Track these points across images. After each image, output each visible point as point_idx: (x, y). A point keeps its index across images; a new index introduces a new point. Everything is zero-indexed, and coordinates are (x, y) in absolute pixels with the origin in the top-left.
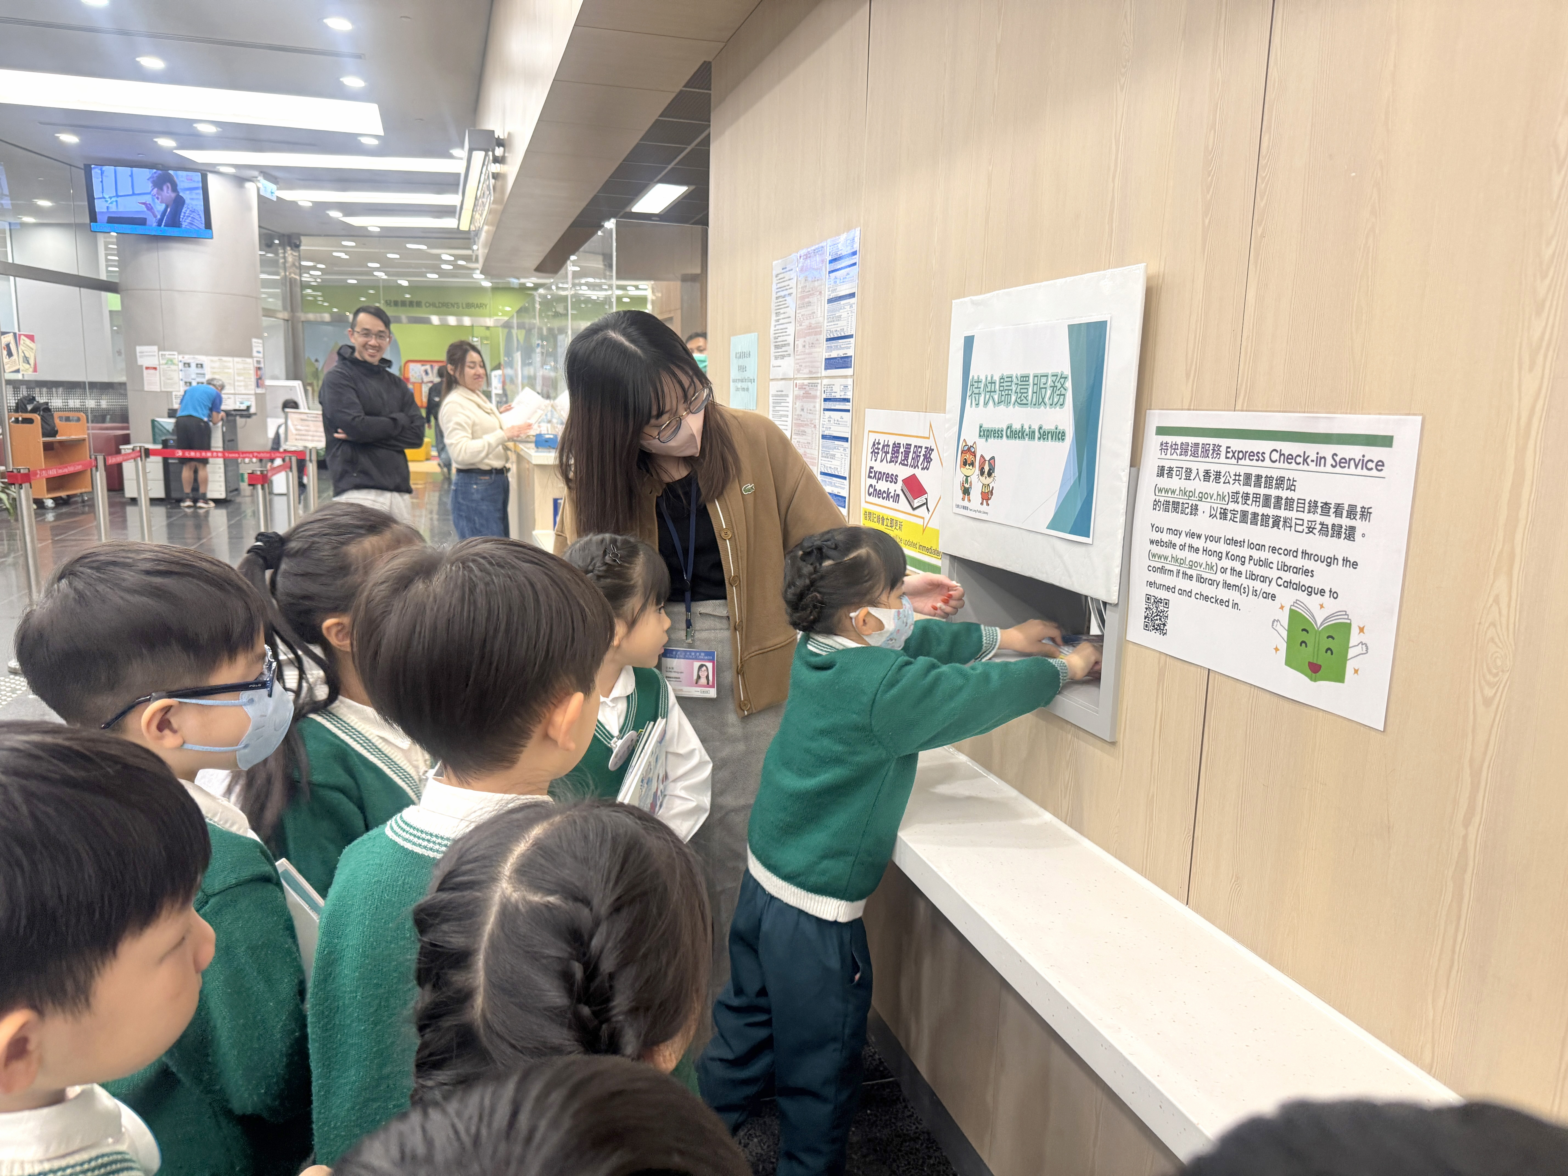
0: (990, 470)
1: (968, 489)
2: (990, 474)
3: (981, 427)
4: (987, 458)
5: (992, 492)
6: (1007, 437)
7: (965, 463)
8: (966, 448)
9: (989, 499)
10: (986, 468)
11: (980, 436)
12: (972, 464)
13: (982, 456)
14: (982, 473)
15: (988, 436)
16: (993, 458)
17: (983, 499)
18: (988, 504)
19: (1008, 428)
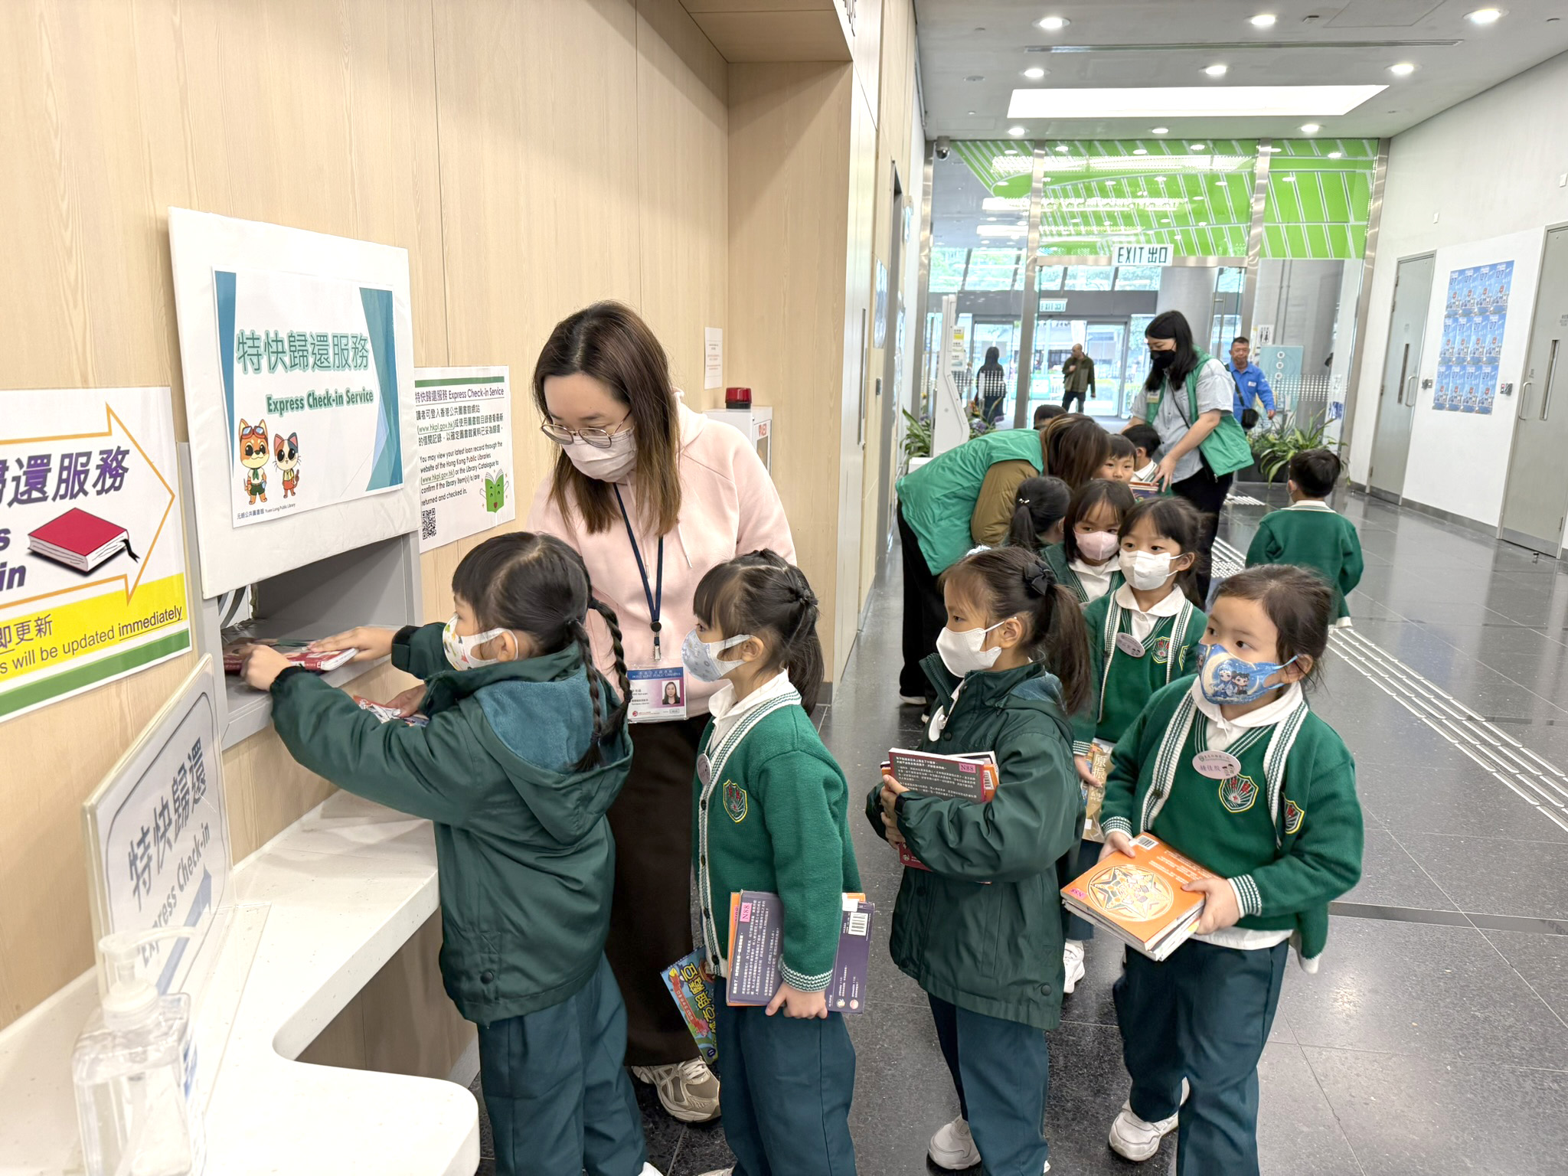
0: (291, 450)
1: (260, 485)
2: (291, 456)
3: (269, 399)
5: (297, 478)
6: (310, 406)
7: (249, 452)
8: (247, 431)
9: (294, 486)
10: (286, 450)
11: (270, 410)
12: (263, 450)
13: (277, 436)
14: (280, 457)
15: (282, 410)
16: (294, 435)
17: (286, 490)
18: (293, 494)
19: (309, 395)
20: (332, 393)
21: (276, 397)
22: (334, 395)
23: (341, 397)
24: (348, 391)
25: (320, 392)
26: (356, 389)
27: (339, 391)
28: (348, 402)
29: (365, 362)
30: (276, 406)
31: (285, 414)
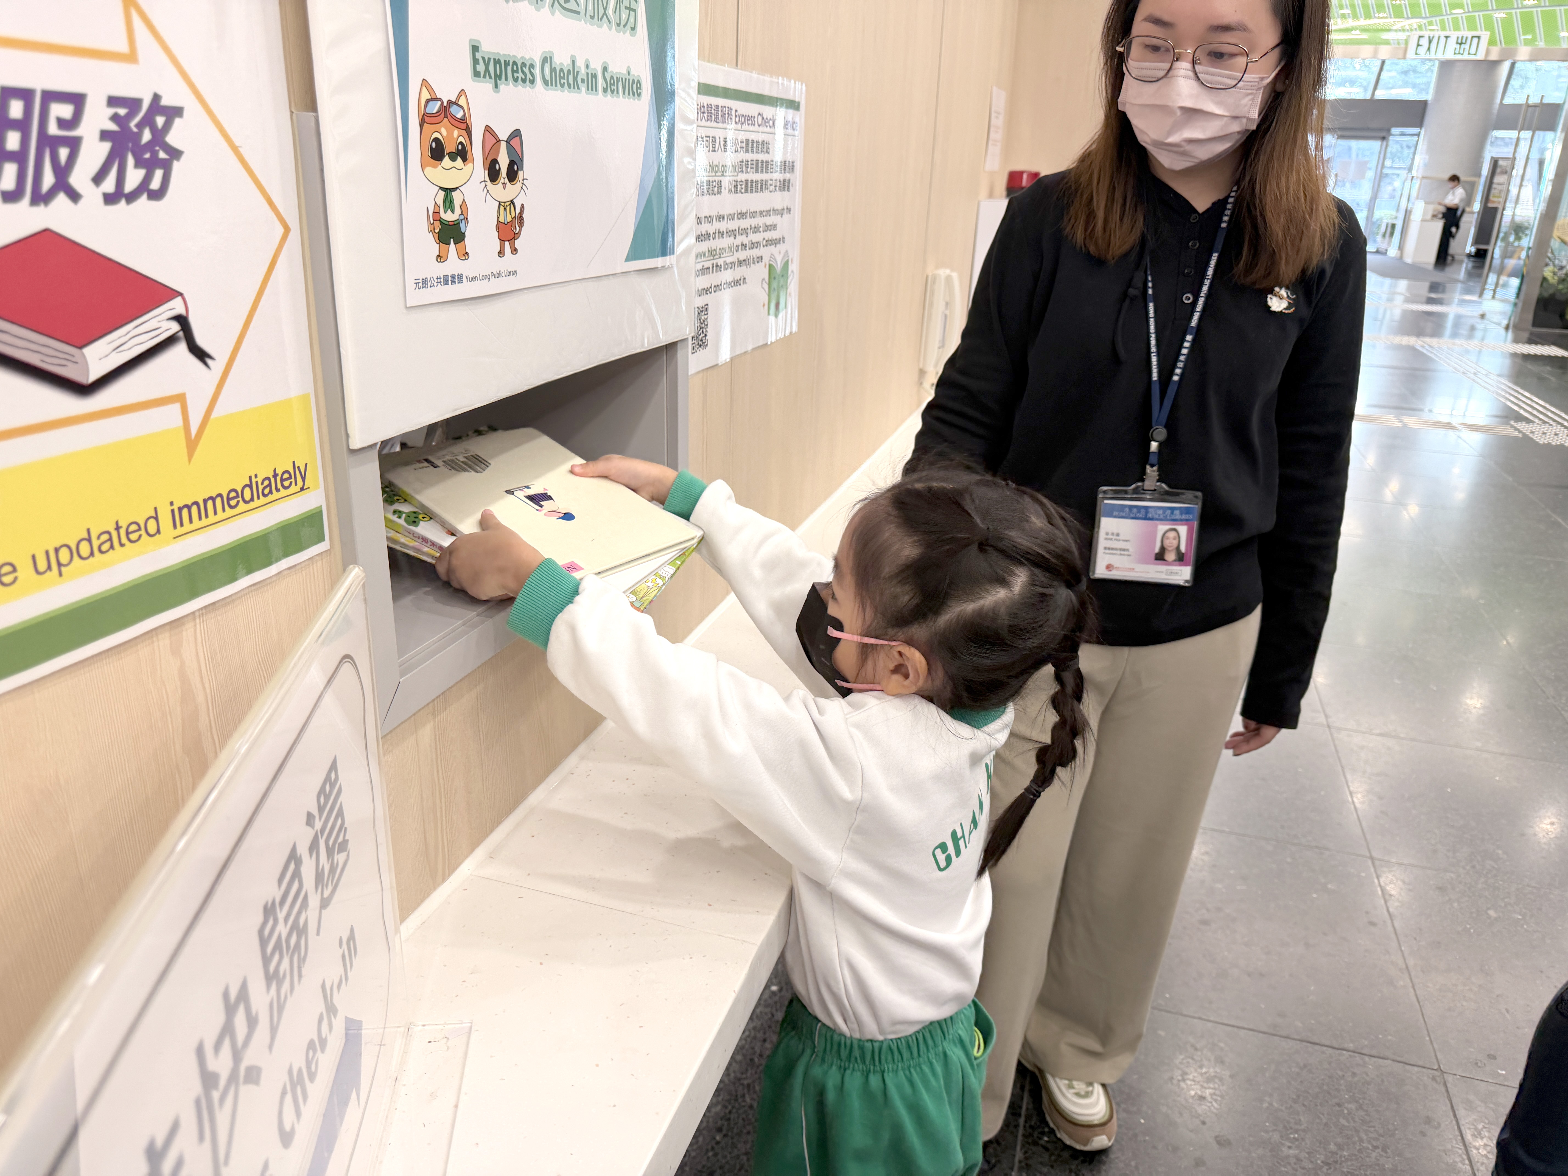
0: (512, 163)
1: (456, 225)
2: (512, 176)
3: (475, 49)
4: (503, 135)
5: (521, 219)
6: (545, 82)
7: (437, 152)
8: (434, 107)
9: (515, 236)
10: (503, 162)
11: (476, 74)
12: (462, 153)
13: (488, 130)
14: (493, 175)
15: (498, 77)
16: (516, 134)
17: (502, 241)
18: (514, 251)
19: (544, 60)
20: (580, 64)
21: (488, 48)
22: (583, 71)
23: (594, 76)
24: (605, 69)
25: (562, 60)
26: (617, 68)
27: (592, 66)
28: (605, 90)
29: (632, 19)
30: (487, 66)
31: (502, 87)
